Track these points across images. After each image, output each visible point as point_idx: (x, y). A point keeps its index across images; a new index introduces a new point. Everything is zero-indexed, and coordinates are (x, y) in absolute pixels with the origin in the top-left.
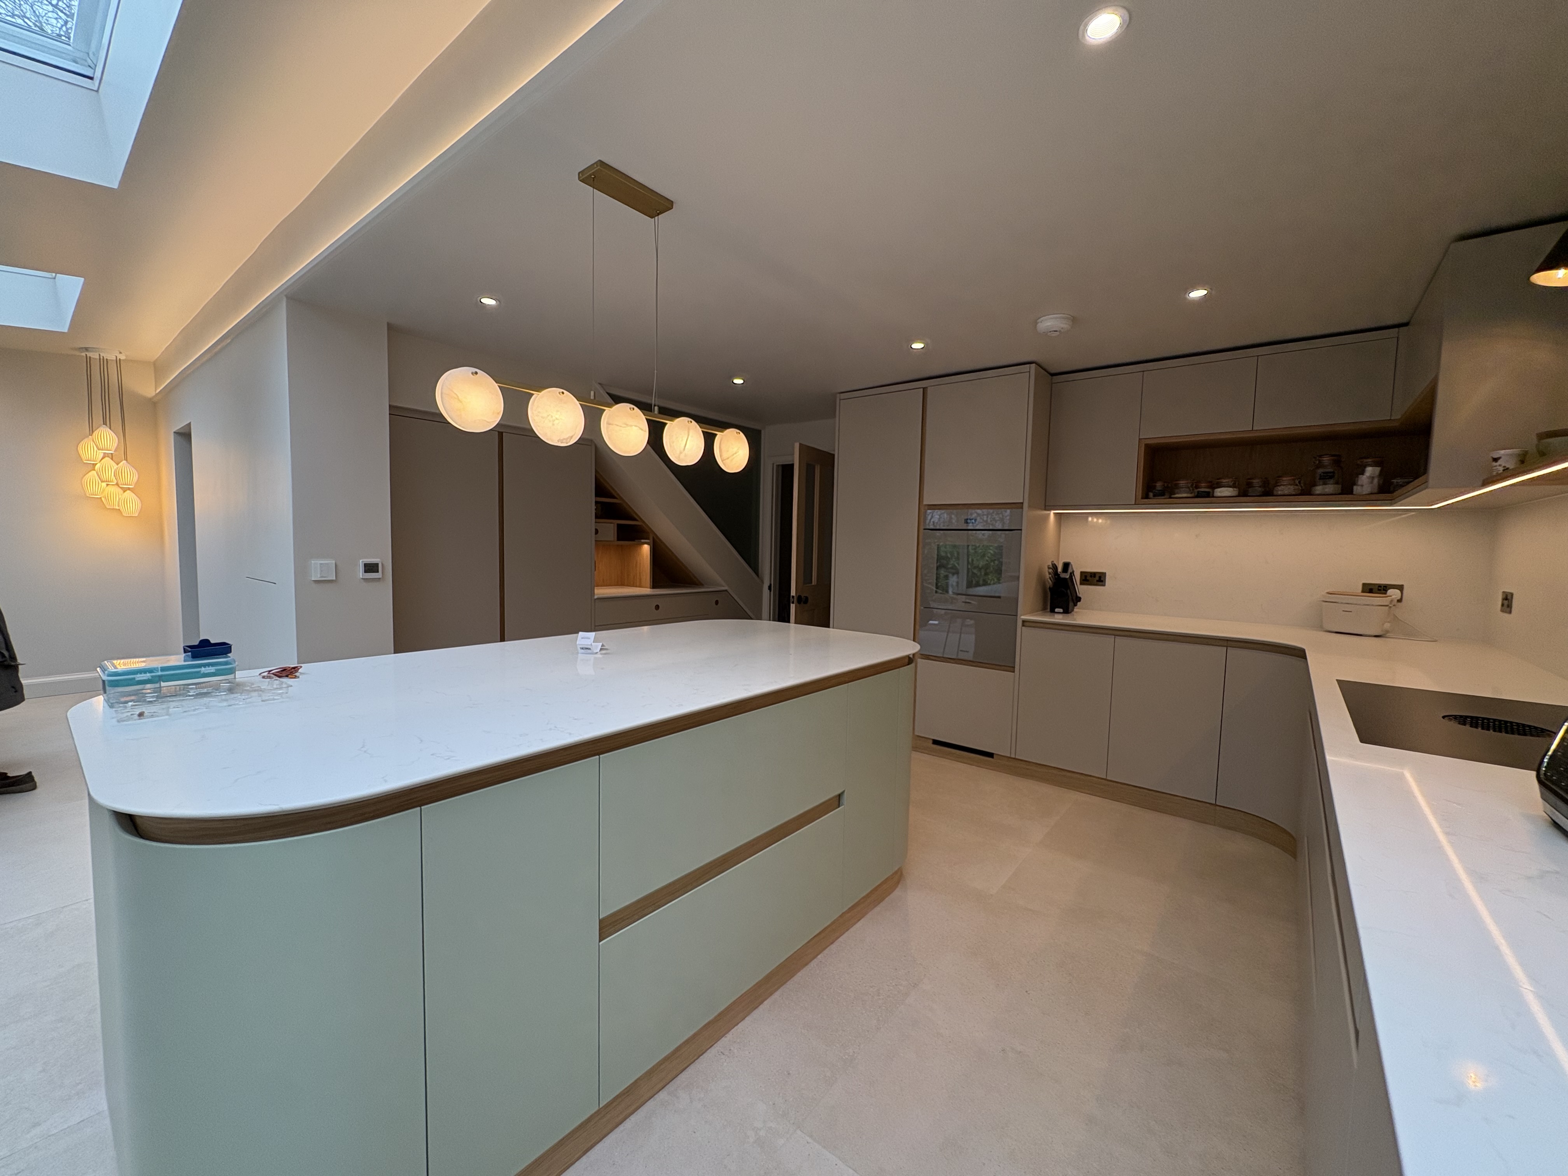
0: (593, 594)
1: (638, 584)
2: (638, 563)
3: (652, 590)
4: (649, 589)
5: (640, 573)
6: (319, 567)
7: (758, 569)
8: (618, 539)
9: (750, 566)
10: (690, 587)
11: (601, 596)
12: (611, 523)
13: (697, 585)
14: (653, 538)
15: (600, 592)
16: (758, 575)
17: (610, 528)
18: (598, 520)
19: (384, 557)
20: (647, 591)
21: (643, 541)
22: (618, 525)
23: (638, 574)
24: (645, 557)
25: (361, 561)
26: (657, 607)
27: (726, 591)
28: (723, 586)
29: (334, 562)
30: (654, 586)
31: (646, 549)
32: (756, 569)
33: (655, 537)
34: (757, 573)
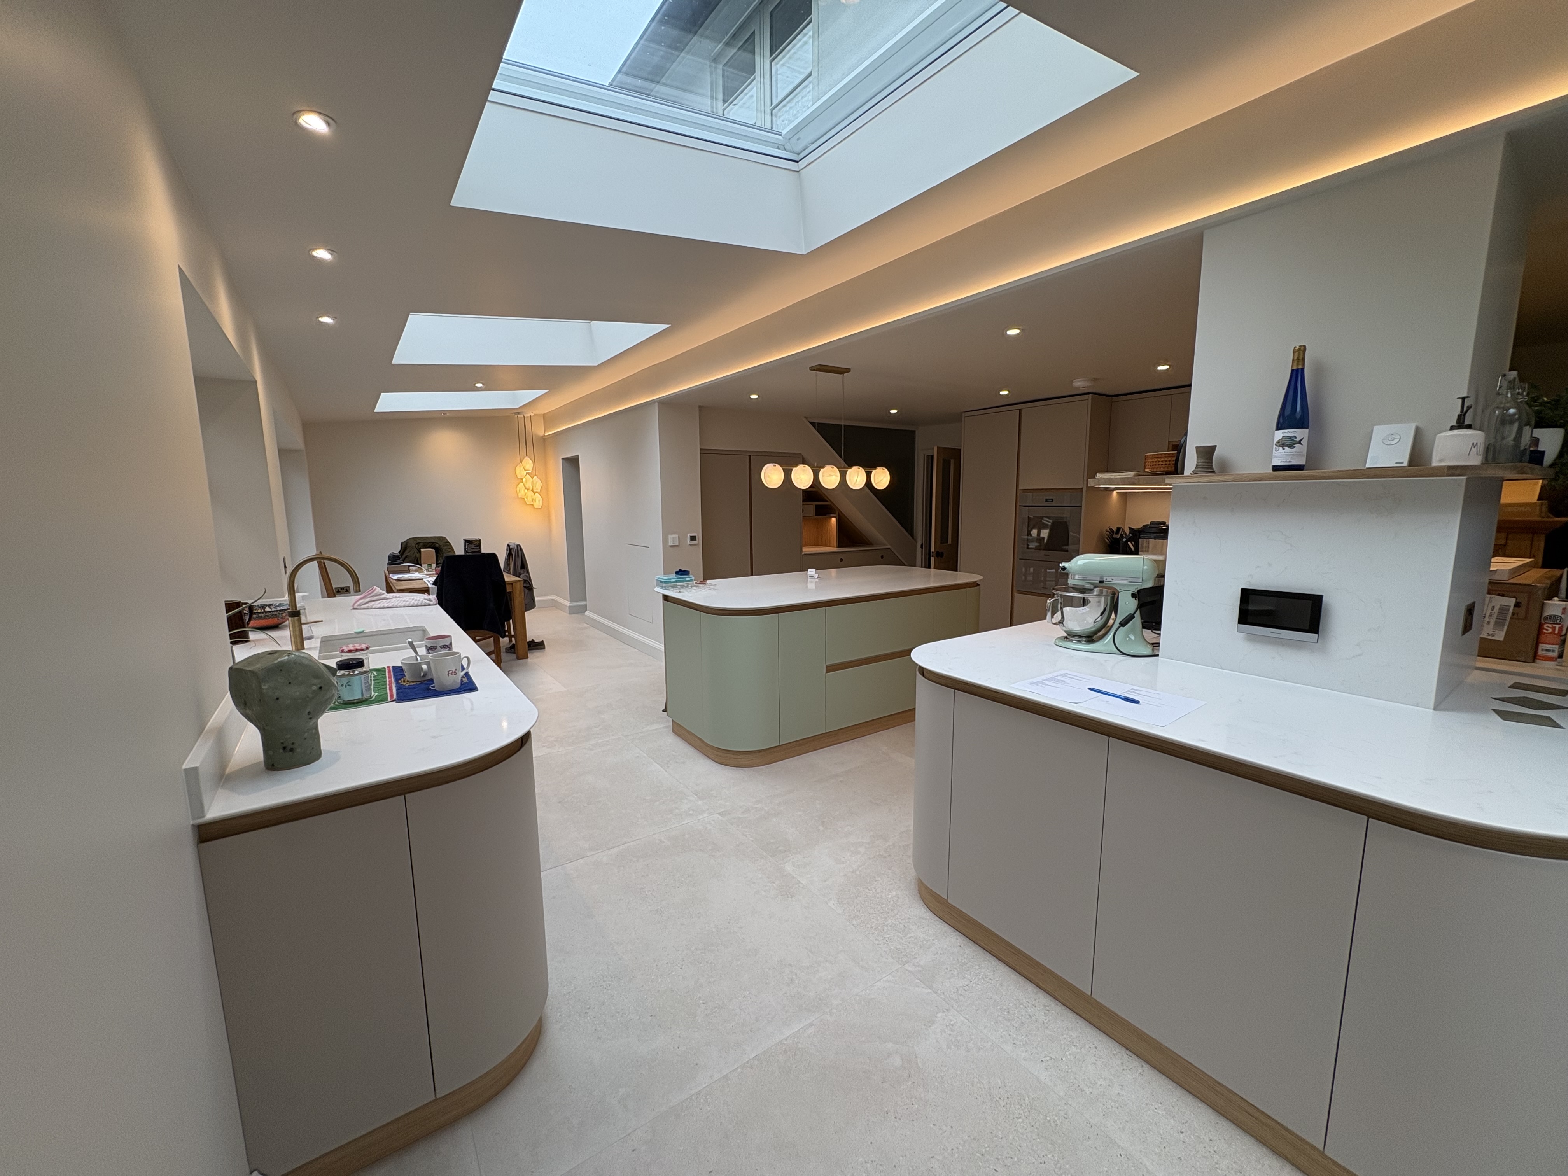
0: (801, 551)
1: (828, 545)
2: (828, 531)
3: (837, 548)
4: (835, 548)
5: (829, 537)
6: (672, 539)
7: (913, 534)
8: (815, 516)
9: (907, 531)
10: (863, 546)
11: (806, 553)
12: (811, 505)
13: (868, 544)
14: (838, 513)
15: (806, 550)
16: (913, 538)
17: (811, 508)
18: (804, 503)
19: (699, 534)
20: (834, 549)
21: (831, 515)
22: (815, 505)
23: (828, 538)
24: (833, 527)
25: (689, 535)
26: (841, 560)
27: (889, 549)
28: (887, 545)
29: (677, 536)
30: (839, 546)
31: (834, 520)
32: (912, 534)
33: (840, 514)
34: (913, 537)
